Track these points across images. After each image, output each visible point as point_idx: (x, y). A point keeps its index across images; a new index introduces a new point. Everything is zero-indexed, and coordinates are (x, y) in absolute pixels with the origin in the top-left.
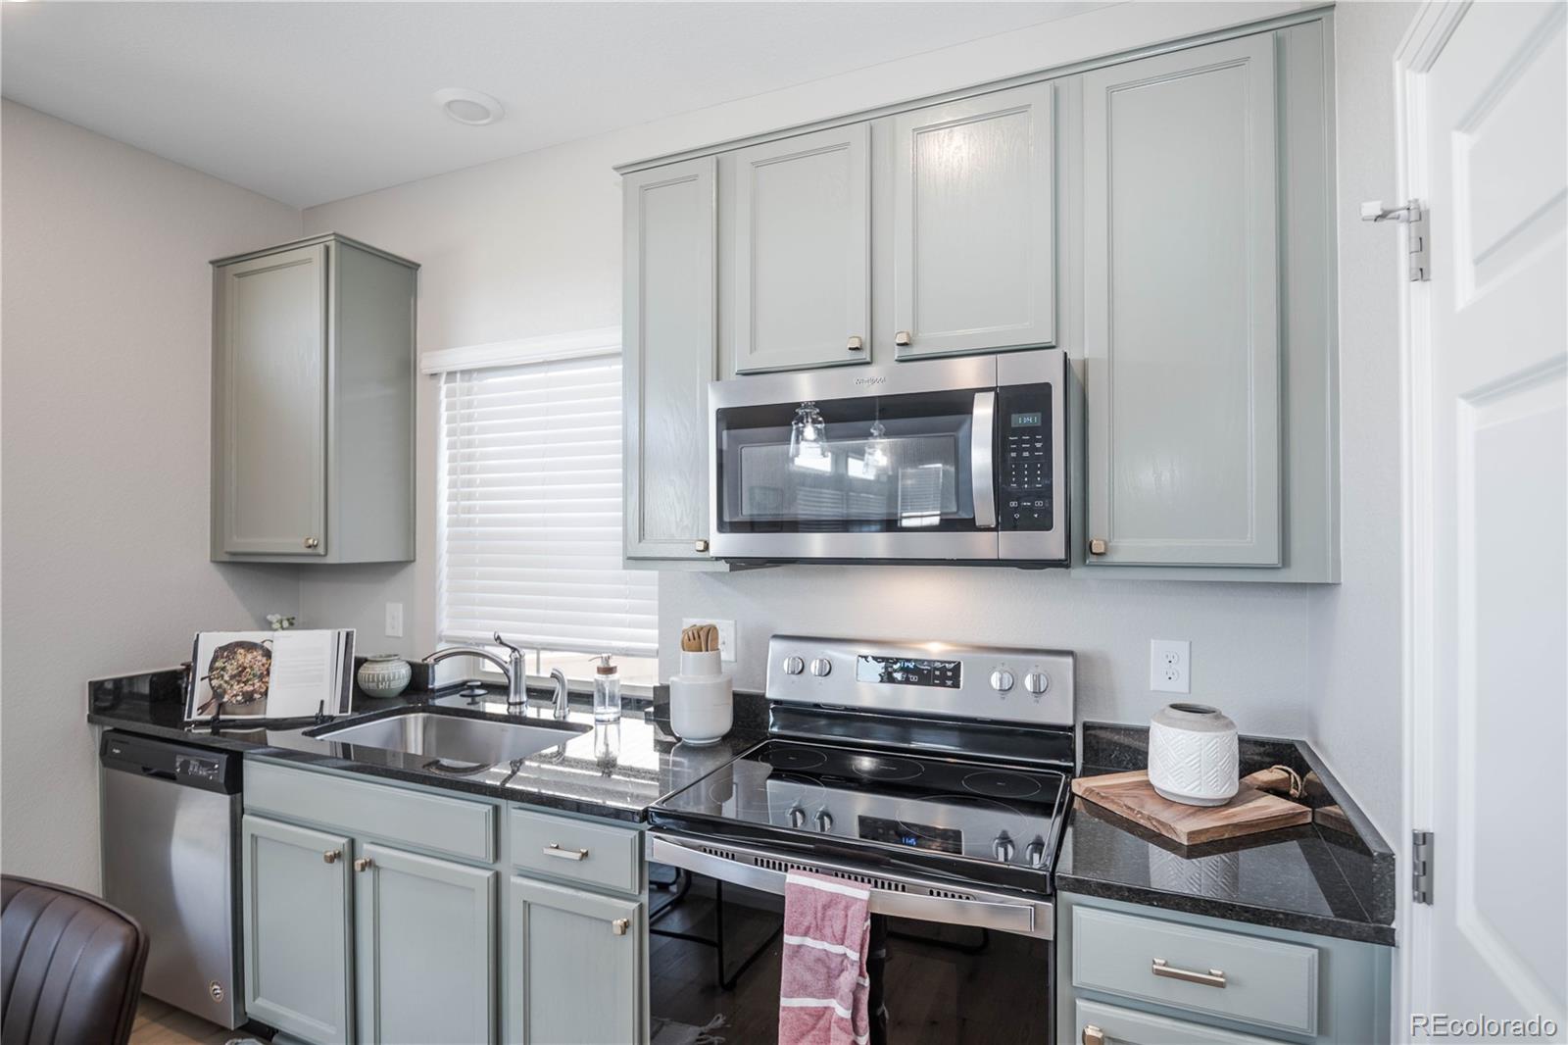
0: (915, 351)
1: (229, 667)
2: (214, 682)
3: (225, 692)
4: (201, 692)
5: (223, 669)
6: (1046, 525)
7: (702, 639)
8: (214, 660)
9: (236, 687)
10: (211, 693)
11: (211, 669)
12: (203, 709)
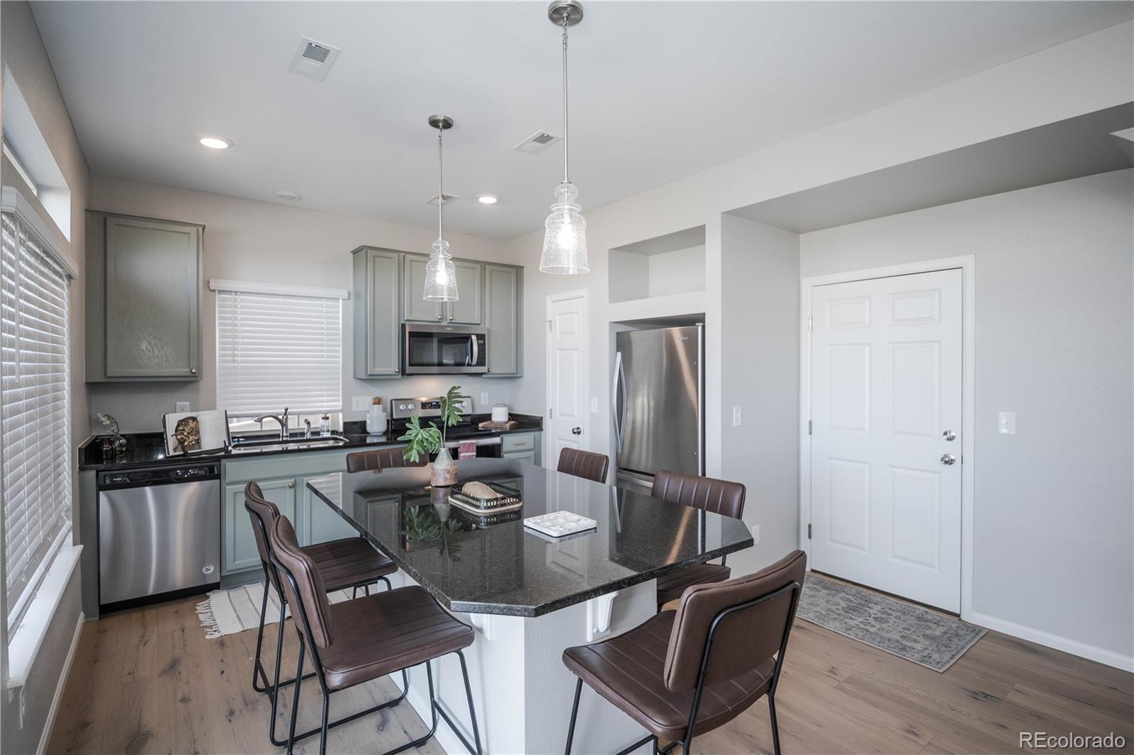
0: (453, 321)
1: (186, 429)
2: (179, 437)
3: (185, 440)
5: (183, 430)
6: (484, 365)
7: (378, 401)
8: (178, 426)
9: (191, 438)
10: (177, 442)
11: (176, 431)
12: (175, 450)
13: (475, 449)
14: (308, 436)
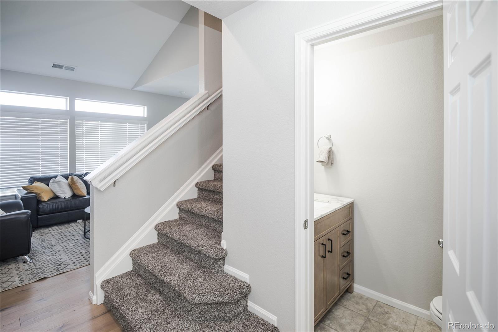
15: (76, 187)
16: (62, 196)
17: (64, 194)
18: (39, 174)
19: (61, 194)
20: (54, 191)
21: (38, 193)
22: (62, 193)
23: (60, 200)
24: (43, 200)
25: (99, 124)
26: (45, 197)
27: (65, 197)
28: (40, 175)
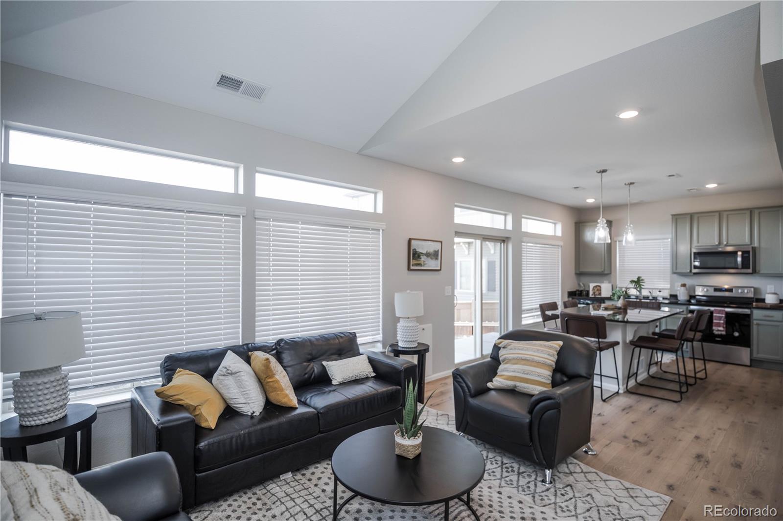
1: (597, 289)
2: (594, 291)
4: (591, 292)
7: (684, 285)
8: (594, 288)
9: (598, 292)
12: (592, 295)
13: (724, 313)
14: (650, 298)
15: (276, 385)
16: (247, 410)
17: (248, 403)
18: (182, 345)
19: (244, 405)
20: (227, 395)
21: (192, 405)
22: (244, 401)
23: (245, 422)
24: (204, 425)
25: (298, 228)
26: (210, 418)
27: (254, 412)
28: (183, 348)
